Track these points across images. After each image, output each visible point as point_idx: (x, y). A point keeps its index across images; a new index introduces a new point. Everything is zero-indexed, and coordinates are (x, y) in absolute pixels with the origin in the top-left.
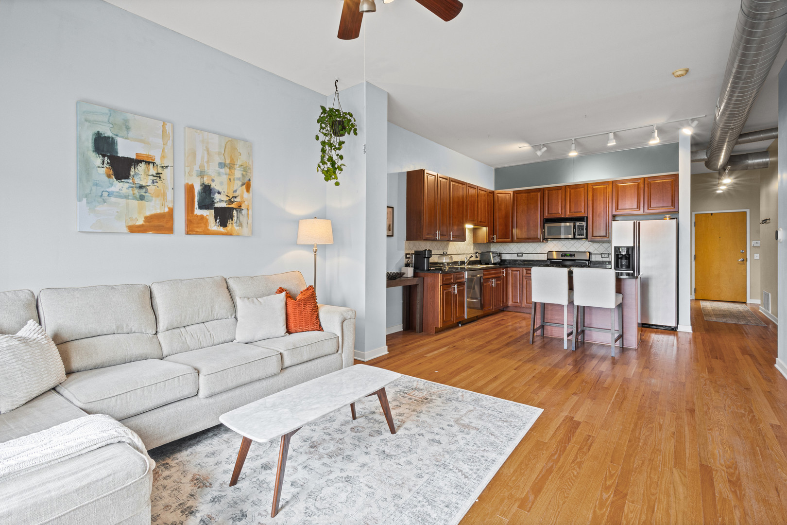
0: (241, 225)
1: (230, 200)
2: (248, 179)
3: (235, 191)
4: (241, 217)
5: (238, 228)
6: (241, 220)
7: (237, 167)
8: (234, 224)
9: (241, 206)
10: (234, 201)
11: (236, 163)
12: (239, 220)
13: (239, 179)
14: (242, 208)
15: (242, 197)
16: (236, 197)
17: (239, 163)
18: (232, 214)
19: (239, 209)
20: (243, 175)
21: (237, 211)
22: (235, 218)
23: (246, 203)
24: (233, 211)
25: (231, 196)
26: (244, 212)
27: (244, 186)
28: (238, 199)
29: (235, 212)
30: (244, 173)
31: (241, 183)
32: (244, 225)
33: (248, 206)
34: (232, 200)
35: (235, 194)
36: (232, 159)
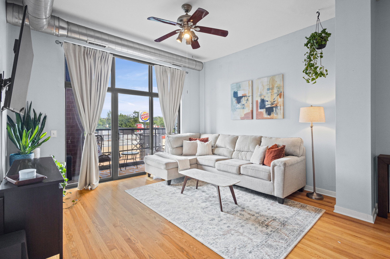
0: (277, 114)
1: (272, 103)
2: (280, 92)
3: (274, 99)
4: (277, 111)
5: (276, 115)
6: (277, 112)
7: (275, 88)
8: (274, 114)
9: (277, 105)
10: (274, 104)
11: (274, 86)
12: (276, 112)
13: (276, 93)
14: (277, 106)
15: (278, 101)
16: (274, 102)
17: (276, 86)
18: (273, 109)
19: (276, 107)
20: (278, 91)
21: (275, 108)
22: (274, 111)
23: (279, 103)
24: (273, 108)
25: (272, 102)
26: (278, 108)
27: (279, 96)
28: (276, 103)
29: (274, 108)
30: (279, 90)
31: (277, 95)
32: (279, 114)
33: (281, 105)
34: (273, 103)
35: (274, 100)
36: (273, 85)
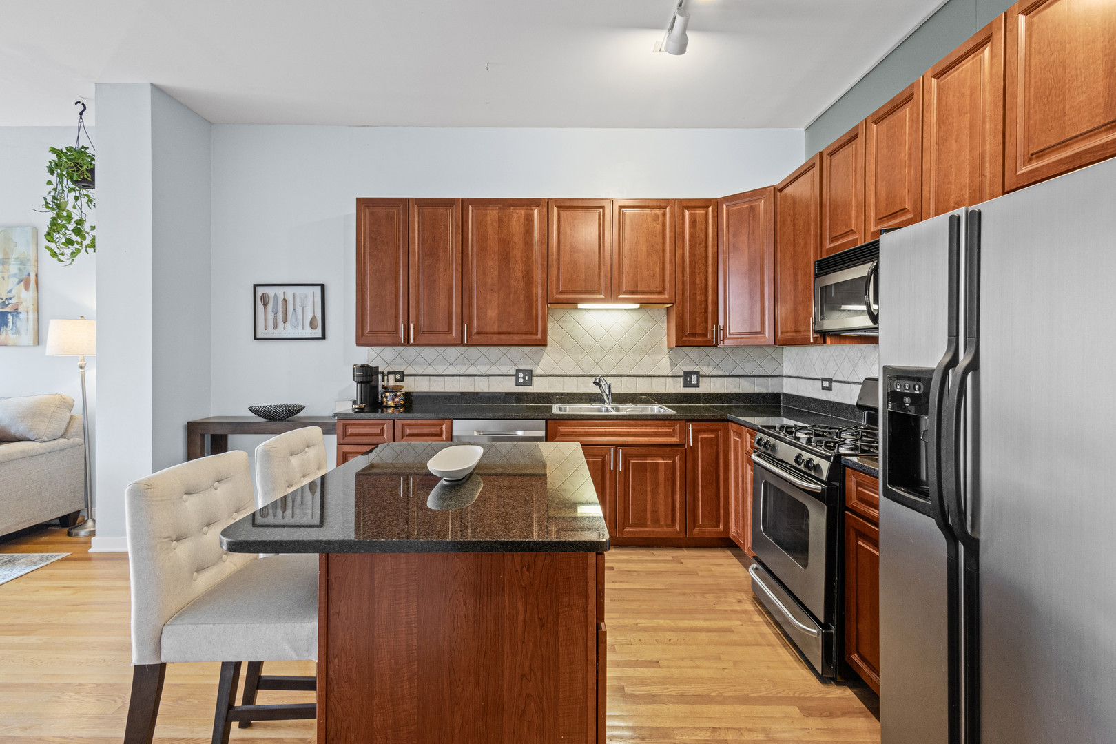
0: (18, 332)
1: (4, 302)
2: (27, 273)
3: (10, 291)
4: (18, 323)
5: (14, 336)
6: (18, 326)
7: (12, 261)
8: (9, 332)
9: (17, 309)
10: (9, 304)
11: (10, 257)
12: (16, 327)
13: (15, 275)
14: (19, 311)
15: (19, 297)
16: (10, 299)
17: (15, 255)
18: (7, 319)
19: (16, 312)
20: (20, 270)
21: (12, 315)
22: (10, 324)
23: (24, 304)
24: (7, 316)
25: (4, 298)
26: (21, 316)
27: (22, 283)
28: (13, 301)
29: (10, 317)
30: (22, 267)
32: (23, 332)
33: (28, 308)
34: (6, 303)
35: (10, 295)
36: (6, 253)
